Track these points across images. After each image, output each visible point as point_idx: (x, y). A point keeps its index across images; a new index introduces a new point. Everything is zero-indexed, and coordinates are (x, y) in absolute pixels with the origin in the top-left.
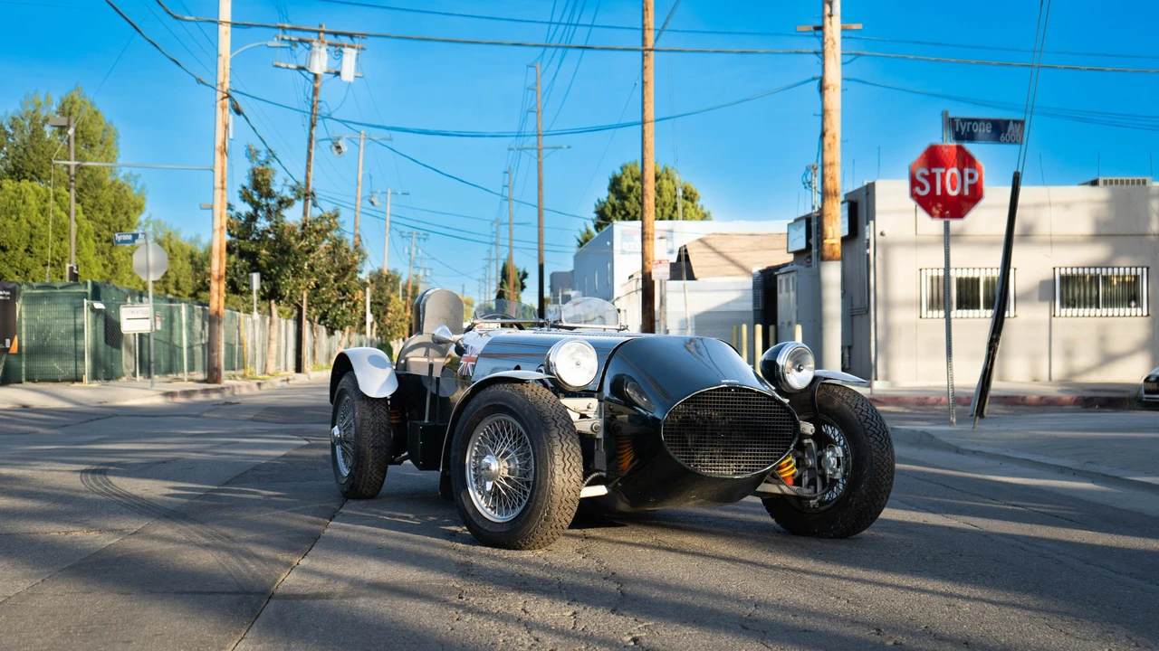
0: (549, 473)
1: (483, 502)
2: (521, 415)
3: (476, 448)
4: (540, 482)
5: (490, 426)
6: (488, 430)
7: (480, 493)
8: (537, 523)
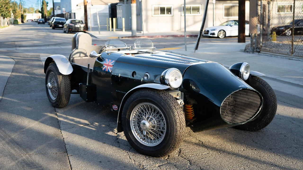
0: (175, 130)
1: (138, 136)
2: (159, 105)
3: (134, 115)
4: (171, 133)
5: (142, 106)
6: (140, 107)
7: (137, 132)
8: (168, 149)
